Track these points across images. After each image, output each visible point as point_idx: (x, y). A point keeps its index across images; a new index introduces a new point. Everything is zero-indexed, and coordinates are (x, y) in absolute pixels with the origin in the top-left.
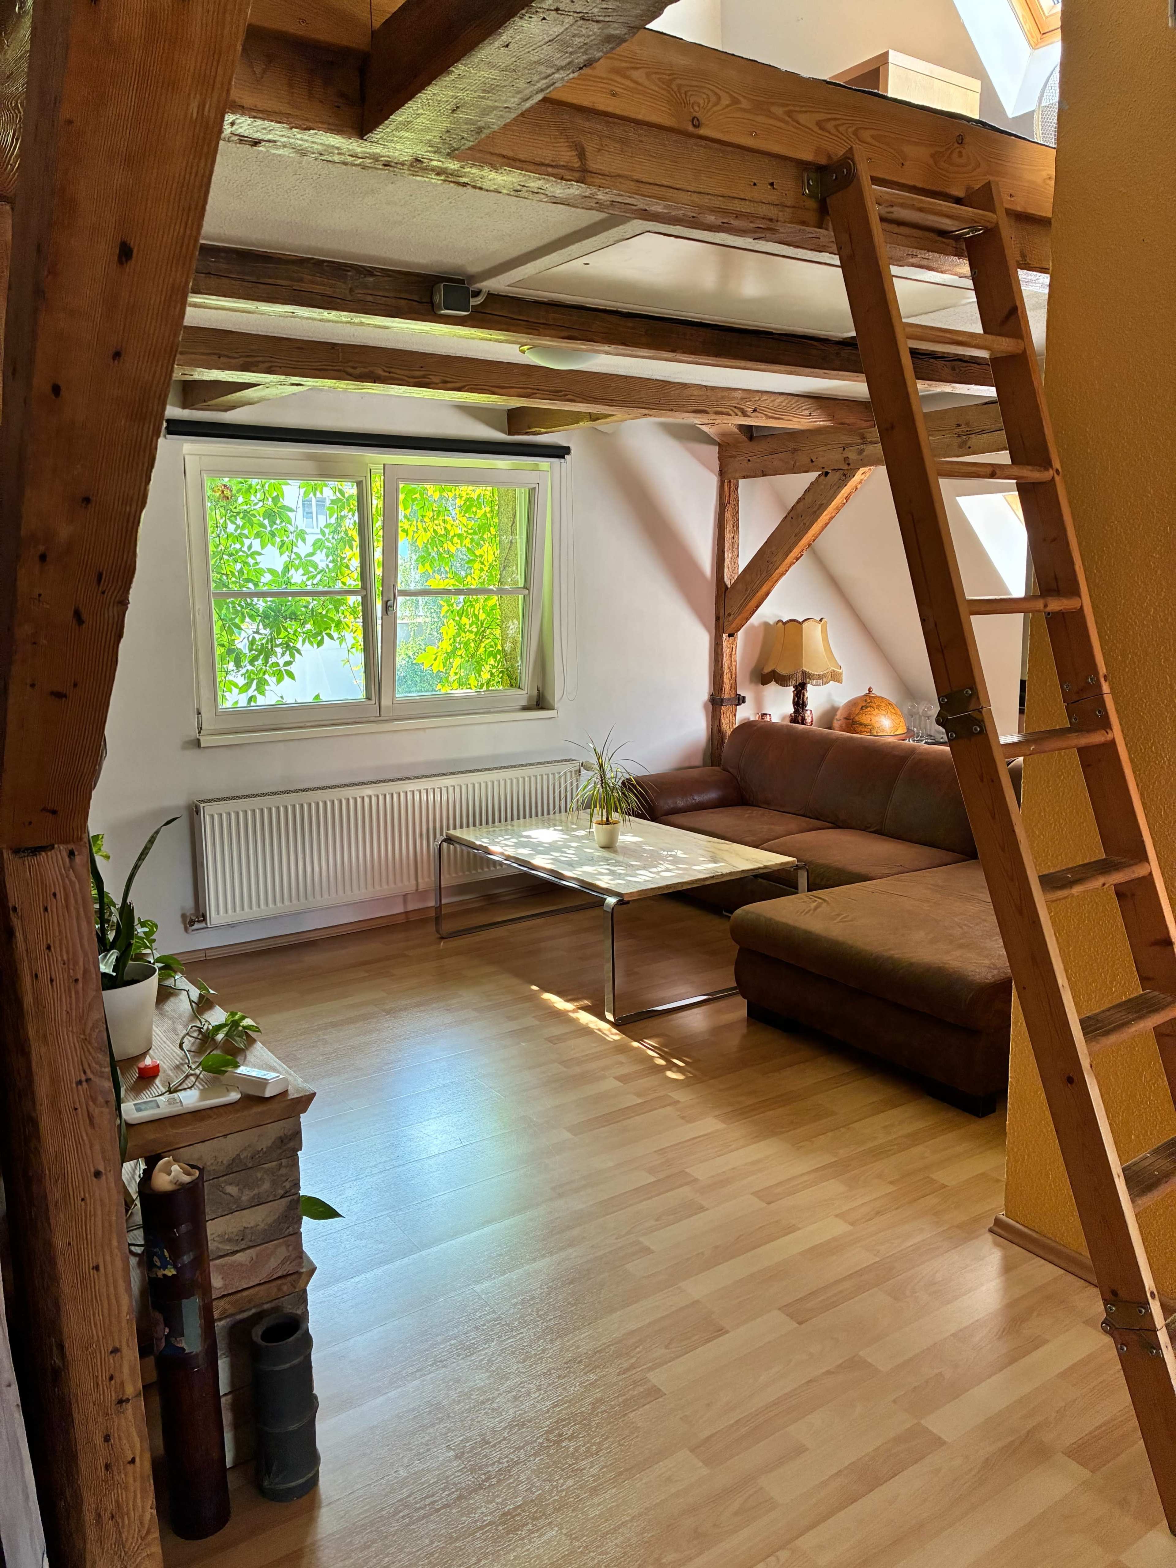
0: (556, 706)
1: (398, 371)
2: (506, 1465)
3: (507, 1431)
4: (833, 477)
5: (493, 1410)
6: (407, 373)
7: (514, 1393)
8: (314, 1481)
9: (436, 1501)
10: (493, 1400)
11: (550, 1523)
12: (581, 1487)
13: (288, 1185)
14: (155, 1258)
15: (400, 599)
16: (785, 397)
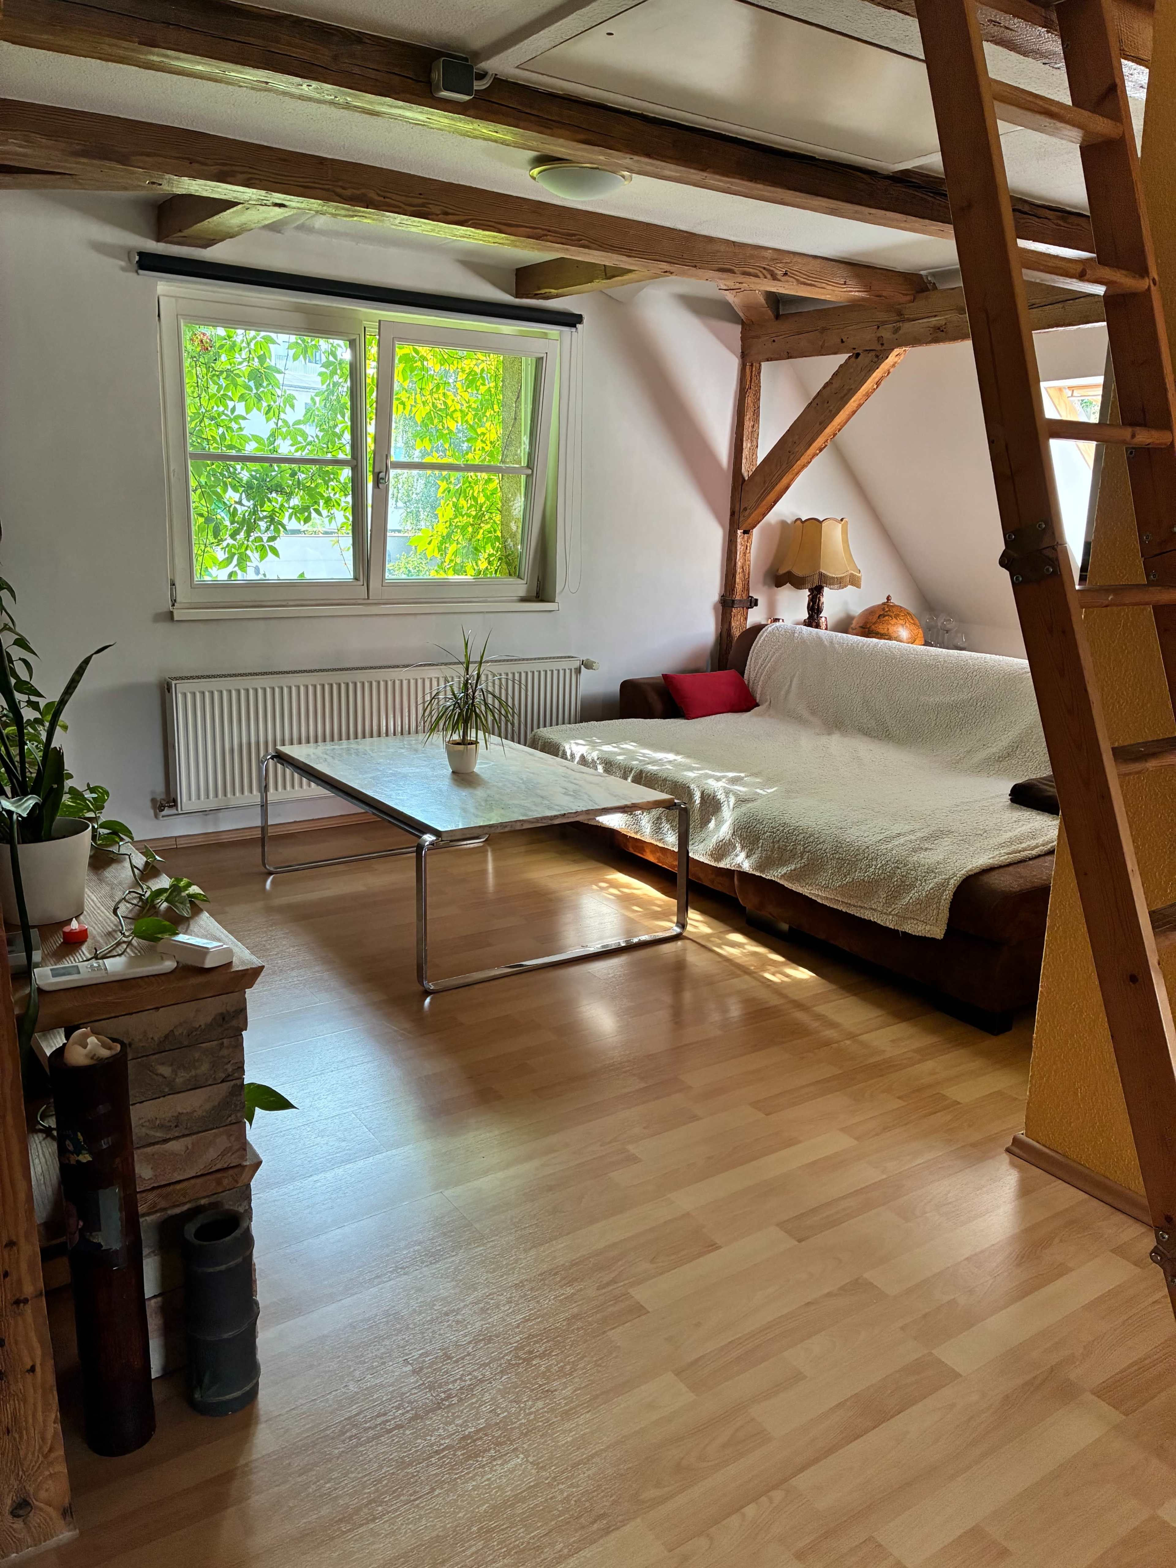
0: (557, 599)
1: (394, 197)
2: (468, 1382)
3: (472, 1346)
4: (864, 359)
5: (458, 1322)
6: (403, 199)
7: (481, 1305)
8: (253, 1394)
9: (387, 1421)
10: (458, 1311)
11: (516, 1449)
12: (552, 1410)
13: (230, 1068)
14: (68, 1142)
15: (393, 472)
16: (819, 261)
